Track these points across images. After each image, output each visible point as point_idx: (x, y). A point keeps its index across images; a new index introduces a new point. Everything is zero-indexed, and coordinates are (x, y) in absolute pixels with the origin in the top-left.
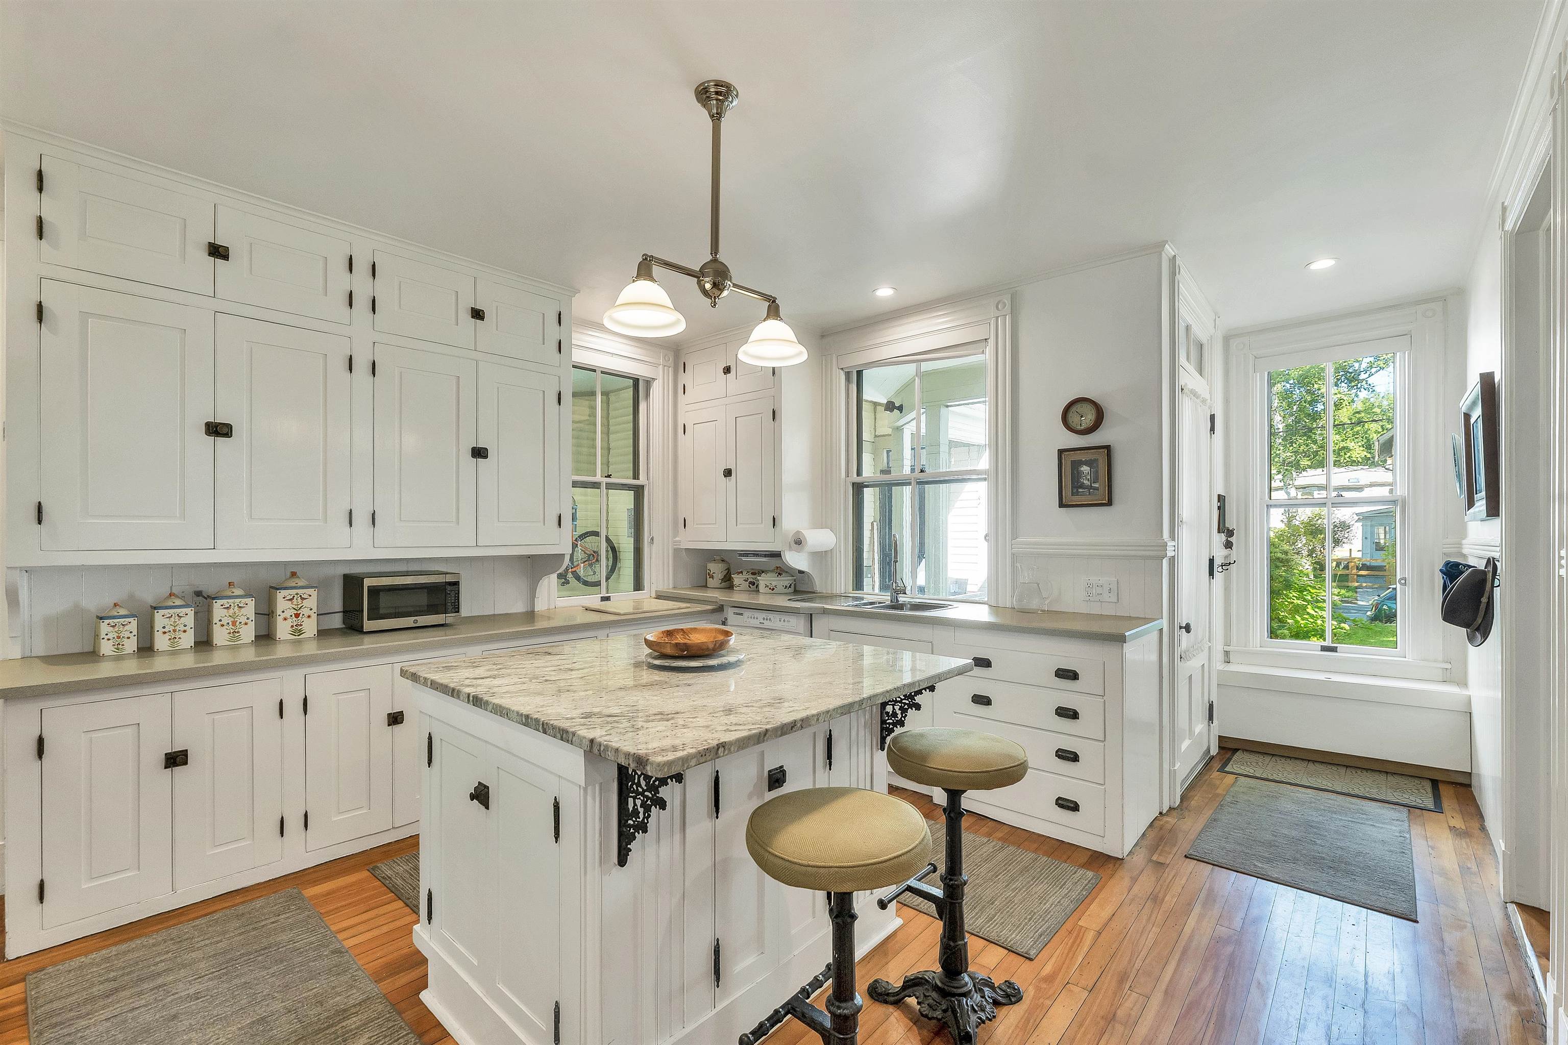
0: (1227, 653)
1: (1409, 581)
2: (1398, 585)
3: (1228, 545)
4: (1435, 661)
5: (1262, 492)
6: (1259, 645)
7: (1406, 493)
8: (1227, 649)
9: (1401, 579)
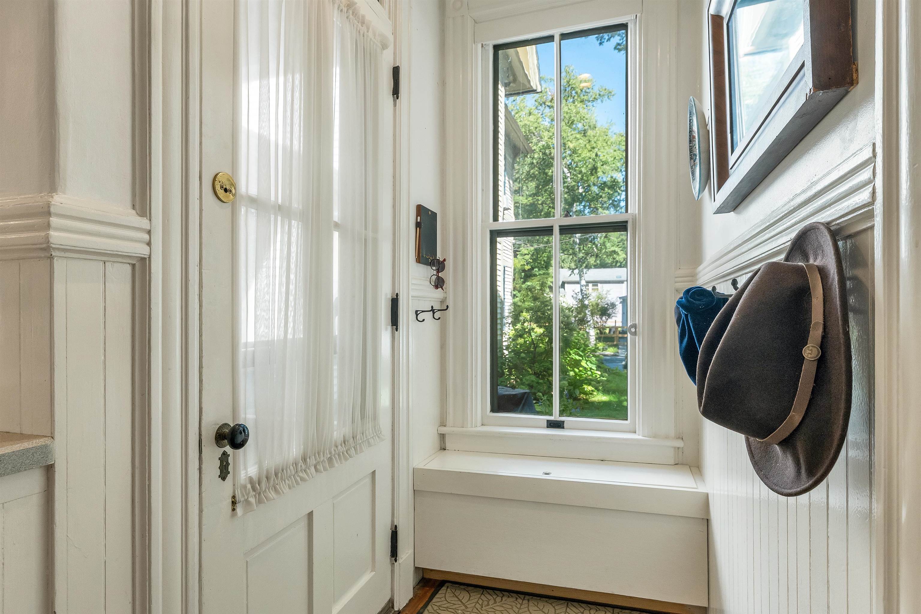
0: (442, 437)
1: (640, 329)
2: (629, 334)
3: (439, 283)
4: (667, 437)
5: (485, 213)
6: (479, 424)
7: (637, 212)
8: (443, 430)
9: (632, 326)
